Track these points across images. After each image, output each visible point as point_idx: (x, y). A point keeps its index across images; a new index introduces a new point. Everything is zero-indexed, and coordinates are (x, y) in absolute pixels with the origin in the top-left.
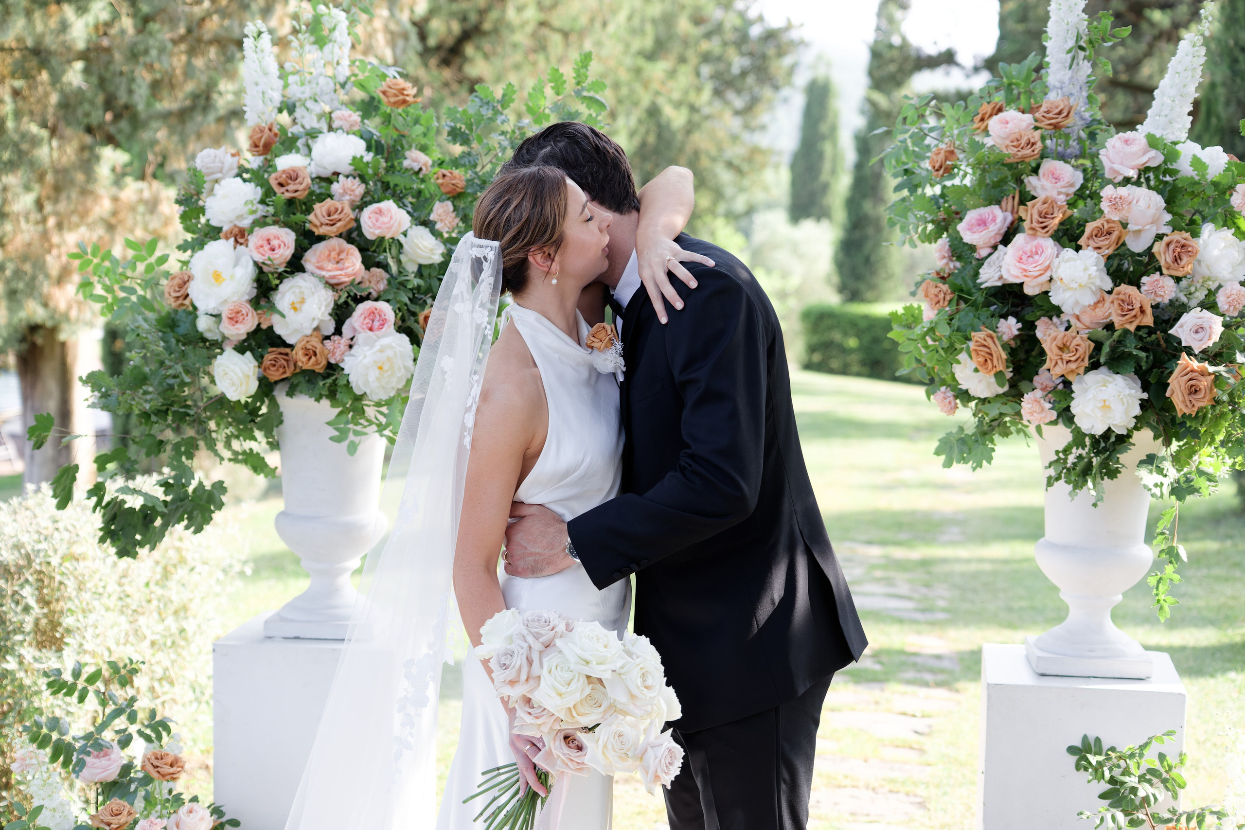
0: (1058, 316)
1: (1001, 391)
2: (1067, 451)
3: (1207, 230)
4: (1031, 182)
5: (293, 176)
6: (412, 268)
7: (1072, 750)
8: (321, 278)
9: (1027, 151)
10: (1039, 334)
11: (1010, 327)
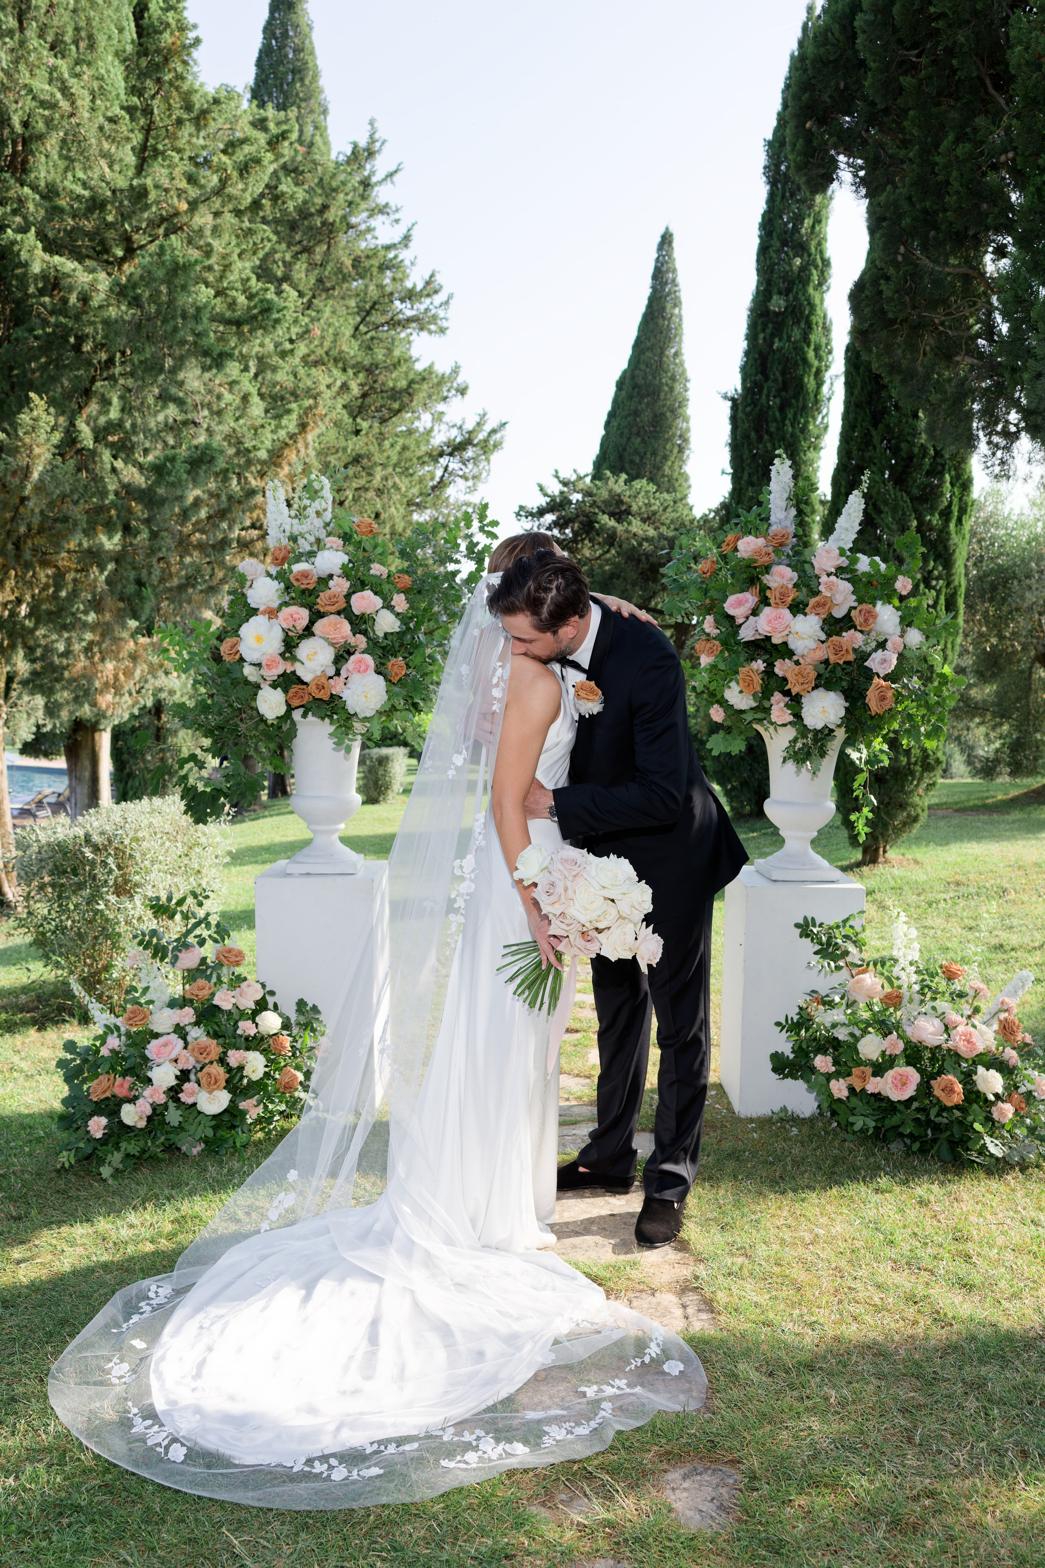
0: (790, 658)
1: (754, 704)
2: (795, 740)
3: (879, 603)
4: (767, 579)
5: (305, 575)
6: (381, 634)
7: (797, 926)
8: (326, 640)
9: (766, 559)
10: (776, 670)
11: (759, 665)
